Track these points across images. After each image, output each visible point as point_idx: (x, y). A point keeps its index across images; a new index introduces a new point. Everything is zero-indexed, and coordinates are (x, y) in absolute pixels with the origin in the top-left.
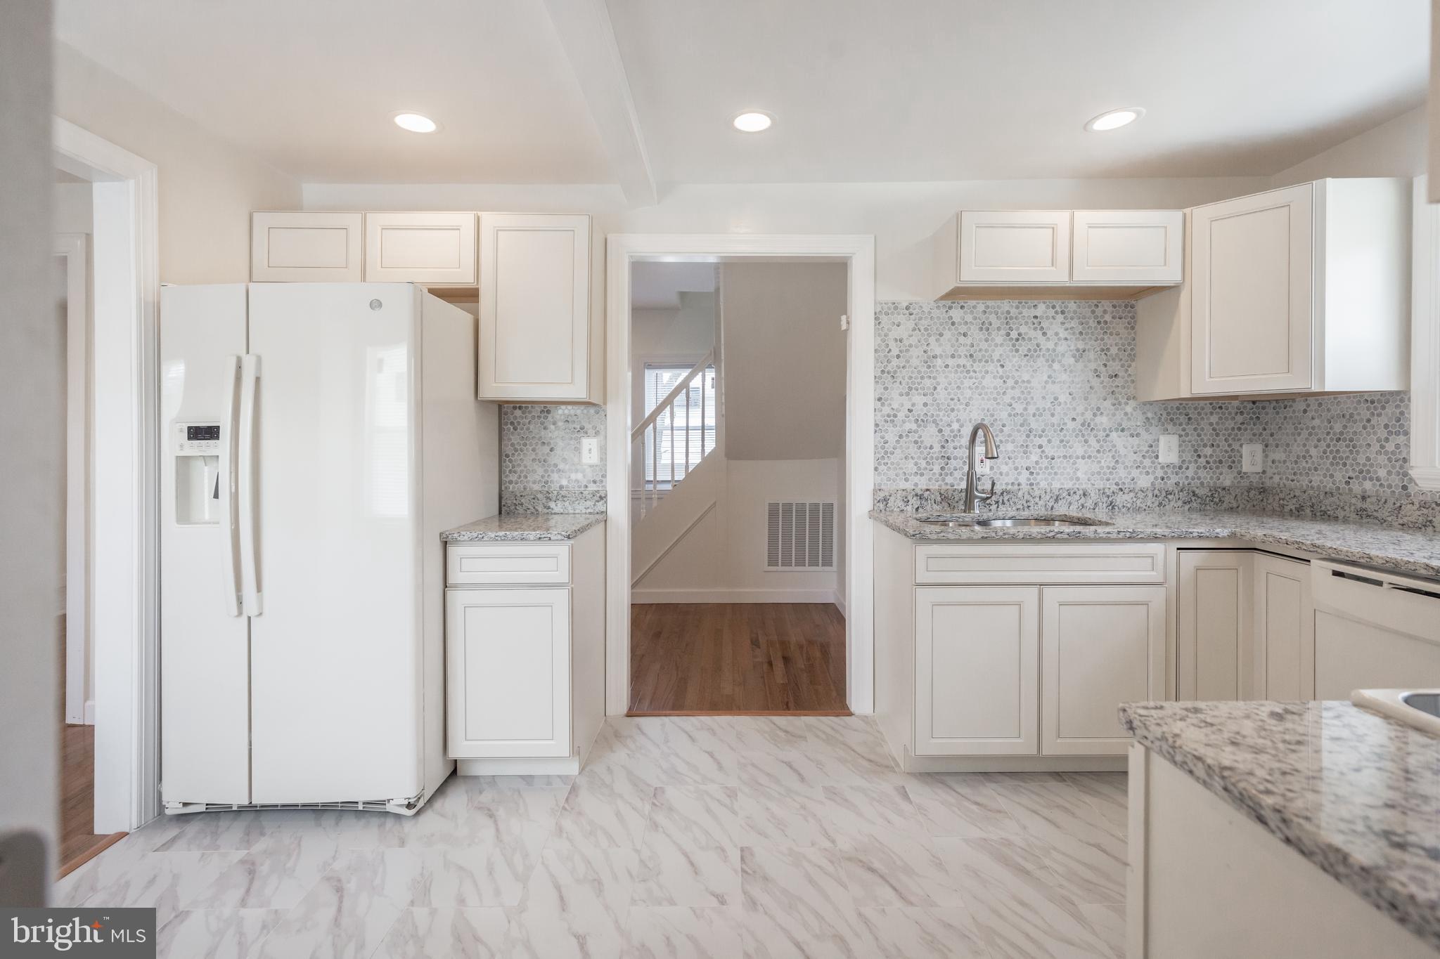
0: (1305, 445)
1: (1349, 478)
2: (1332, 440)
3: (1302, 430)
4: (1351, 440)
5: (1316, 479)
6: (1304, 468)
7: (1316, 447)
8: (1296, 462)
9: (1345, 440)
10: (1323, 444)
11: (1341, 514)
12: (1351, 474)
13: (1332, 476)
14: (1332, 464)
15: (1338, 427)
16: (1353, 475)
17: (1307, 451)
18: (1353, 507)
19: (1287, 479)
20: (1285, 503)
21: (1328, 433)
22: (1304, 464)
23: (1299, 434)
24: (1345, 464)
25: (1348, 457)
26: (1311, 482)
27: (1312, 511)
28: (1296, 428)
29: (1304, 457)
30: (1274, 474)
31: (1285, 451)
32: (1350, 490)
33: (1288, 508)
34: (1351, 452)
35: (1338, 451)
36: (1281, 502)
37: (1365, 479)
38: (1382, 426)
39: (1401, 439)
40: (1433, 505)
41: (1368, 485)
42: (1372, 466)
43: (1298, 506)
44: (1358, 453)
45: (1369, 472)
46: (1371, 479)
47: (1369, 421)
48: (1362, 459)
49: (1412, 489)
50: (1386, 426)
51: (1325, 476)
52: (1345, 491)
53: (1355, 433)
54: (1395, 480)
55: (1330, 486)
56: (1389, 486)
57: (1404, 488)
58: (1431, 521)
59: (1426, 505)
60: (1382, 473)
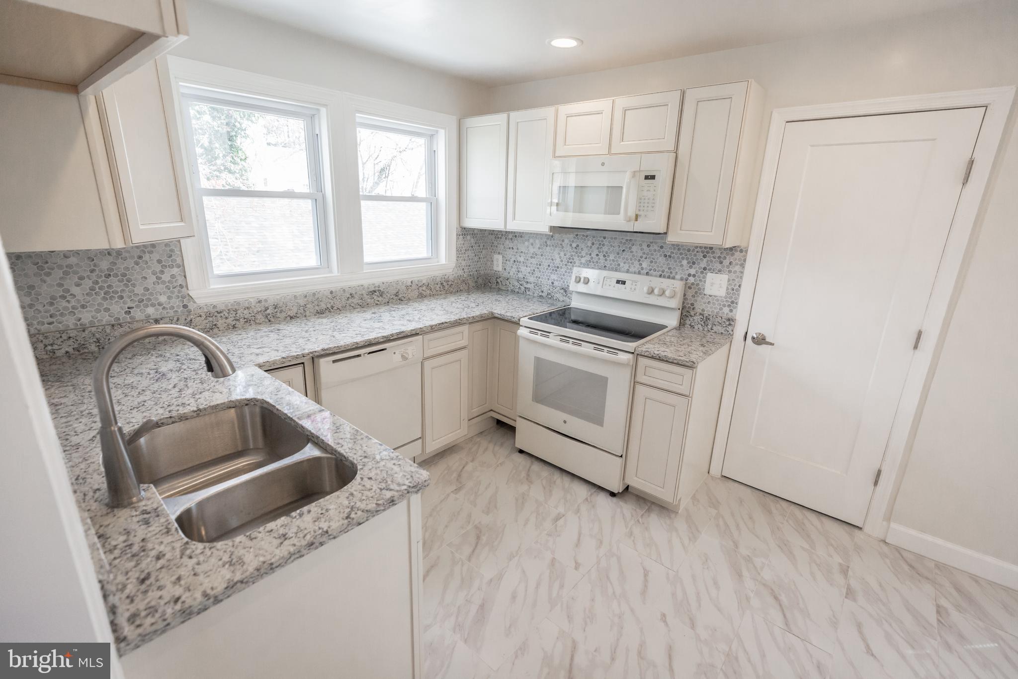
0: (61, 285)
1: (128, 308)
5: (86, 317)
6: (66, 308)
7: (78, 285)
9: (116, 275)
10: (88, 283)
12: (130, 304)
13: (107, 310)
14: (104, 299)
16: (133, 305)
17: (67, 291)
21: (92, 271)
22: (64, 304)
24: (121, 297)
25: (123, 291)
26: (80, 320)
27: (99, 346)
29: (63, 297)
32: (133, 318)
33: (63, 351)
34: (126, 285)
35: (110, 286)
37: (147, 306)
38: (155, 261)
39: (175, 271)
40: (216, 314)
41: (150, 310)
42: (151, 294)
43: (76, 346)
44: (134, 285)
45: (149, 300)
46: (153, 305)
47: (140, 257)
48: (139, 290)
49: (191, 306)
50: (159, 261)
51: (98, 311)
52: (129, 320)
53: (127, 269)
54: (176, 303)
55: (106, 318)
56: (173, 307)
57: (185, 306)
58: (215, 325)
59: (209, 315)
60: (163, 299)
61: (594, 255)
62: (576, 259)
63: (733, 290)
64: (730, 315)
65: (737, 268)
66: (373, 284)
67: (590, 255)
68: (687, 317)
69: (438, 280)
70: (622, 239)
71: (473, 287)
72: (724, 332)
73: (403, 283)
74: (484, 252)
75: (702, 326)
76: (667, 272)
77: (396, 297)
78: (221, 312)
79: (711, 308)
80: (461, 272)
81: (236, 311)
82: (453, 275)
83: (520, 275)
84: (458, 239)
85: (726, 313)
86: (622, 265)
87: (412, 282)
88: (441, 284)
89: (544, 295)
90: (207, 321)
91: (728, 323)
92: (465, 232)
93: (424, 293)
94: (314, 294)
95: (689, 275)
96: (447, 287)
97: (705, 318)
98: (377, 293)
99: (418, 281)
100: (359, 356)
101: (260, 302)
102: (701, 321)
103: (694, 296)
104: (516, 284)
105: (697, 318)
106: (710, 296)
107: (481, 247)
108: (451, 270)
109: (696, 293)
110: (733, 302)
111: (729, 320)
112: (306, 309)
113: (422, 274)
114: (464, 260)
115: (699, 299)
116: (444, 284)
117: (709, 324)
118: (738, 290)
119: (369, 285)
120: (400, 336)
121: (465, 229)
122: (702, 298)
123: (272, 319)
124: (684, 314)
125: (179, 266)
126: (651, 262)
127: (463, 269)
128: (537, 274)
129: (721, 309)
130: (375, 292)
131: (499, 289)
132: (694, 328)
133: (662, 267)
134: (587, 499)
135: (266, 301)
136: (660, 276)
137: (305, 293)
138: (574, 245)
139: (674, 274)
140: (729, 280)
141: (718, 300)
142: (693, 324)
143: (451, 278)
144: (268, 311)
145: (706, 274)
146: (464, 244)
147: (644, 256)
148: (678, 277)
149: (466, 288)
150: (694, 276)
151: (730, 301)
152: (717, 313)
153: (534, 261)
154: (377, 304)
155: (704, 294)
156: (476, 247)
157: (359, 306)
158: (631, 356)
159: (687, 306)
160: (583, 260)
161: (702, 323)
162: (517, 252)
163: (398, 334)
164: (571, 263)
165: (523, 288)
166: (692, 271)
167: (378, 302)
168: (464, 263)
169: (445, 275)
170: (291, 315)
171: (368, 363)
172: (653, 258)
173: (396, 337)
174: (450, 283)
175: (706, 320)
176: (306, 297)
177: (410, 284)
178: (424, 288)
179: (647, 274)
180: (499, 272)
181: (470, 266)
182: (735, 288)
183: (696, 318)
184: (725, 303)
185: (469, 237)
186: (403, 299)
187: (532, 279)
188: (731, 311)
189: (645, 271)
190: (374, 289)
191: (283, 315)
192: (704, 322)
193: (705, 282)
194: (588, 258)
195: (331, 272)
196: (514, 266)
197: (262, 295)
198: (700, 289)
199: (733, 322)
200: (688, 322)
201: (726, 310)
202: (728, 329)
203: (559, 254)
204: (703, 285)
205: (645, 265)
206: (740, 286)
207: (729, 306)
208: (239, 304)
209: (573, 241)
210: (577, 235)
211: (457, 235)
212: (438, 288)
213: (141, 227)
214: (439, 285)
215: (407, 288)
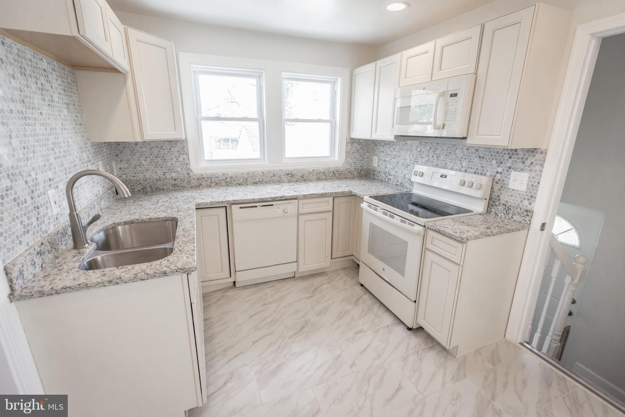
0: (139, 160)
1: (164, 172)
2: (153, 157)
3: (136, 153)
4: (163, 157)
5: (148, 175)
6: (140, 170)
7: (145, 161)
8: (135, 168)
9: (160, 157)
10: (149, 160)
11: (165, 187)
12: (165, 171)
13: (156, 172)
14: (155, 167)
15: (156, 152)
17: (141, 163)
18: (170, 184)
19: (131, 176)
20: (135, 187)
21: (151, 155)
22: (140, 168)
23: (135, 155)
24: (162, 167)
25: (162, 164)
26: (145, 176)
27: (151, 188)
28: (132, 152)
29: (139, 165)
30: (123, 174)
31: (127, 163)
32: (166, 177)
34: (164, 162)
35: (157, 162)
36: (133, 187)
37: (172, 172)
38: (176, 151)
39: (185, 156)
40: (202, 179)
41: (173, 175)
42: (174, 167)
43: (142, 188)
44: (167, 162)
45: (173, 169)
46: (174, 172)
47: (170, 149)
48: (169, 164)
49: (191, 174)
50: (178, 151)
51: (152, 173)
52: (164, 178)
53: (164, 154)
54: (184, 172)
55: (155, 177)
56: (183, 174)
57: (188, 174)
58: (201, 184)
59: (198, 179)
60: (179, 169)
61: (430, 157)
62: (419, 159)
63: (533, 186)
64: (529, 207)
65: (538, 168)
66: (288, 170)
67: (428, 156)
68: (493, 206)
69: (332, 170)
70: (450, 144)
71: (357, 176)
72: (522, 221)
73: (307, 171)
74: (367, 154)
75: (504, 214)
76: (480, 170)
77: (302, 179)
78: (204, 178)
79: (513, 200)
80: (349, 166)
81: (211, 178)
82: (343, 168)
83: (387, 170)
84: (347, 145)
85: (525, 205)
86: (448, 163)
87: (313, 170)
88: (334, 173)
89: (399, 183)
90: (197, 182)
91: (526, 214)
92: (353, 141)
93: (320, 177)
94: (253, 173)
95: (497, 172)
96: (337, 175)
97: (507, 208)
98: (290, 175)
99: (318, 170)
100: (256, 207)
101: (224, 175)
102: (504, 210)
103: (499, 190)
104: (384, 176)
105: (501, 208)
106: (513, 190)
107: (365, 151)
108: (341, 165)
109: (502, 187)
110: (532, 197)
111: (527, 211)
112: (247, 181)
113: (320, 166)
114: (352, 159)
115: (504, 192)
116: (335, 173)
117: (510, 213)
118: (537, 187)
119: (286, 170)
120: (282, 198)
121: (353, 139)
122: (507, 192)
123: (229, 184)
124: (490, 204)
125: (186, 154)
126: (469, 162)
127: (351, 165)
128: (396, 169)
129: (521, 202)
130: (288, 174)
131: (375, 179)
132: (498, 215)
133: (477, 166)
134: (388, 326)
135: (227, 174)
136: (475, 173)
137: (248, 172)
138: (419, 150)
139: (485, 172)
140: (529, 178)
141: (519, 194)
142: (497, 212)
143: (341, 169)
144: (227, 180)
145: (511, 172)
146: (351, 149)
147: (464, 157)
148: (488, 174)
149: (352, 177)
150: (501, 173)
151: (530, 195)
152: (518, 205)
153: (395, 160)
154: (289, 181)
155: (508, 189)
156: (361, 151)
157: (278, 182)
159: (494, 198)
160: (424, 160)
161: (505, 212)
162: (385, 155)
163: (280, 197)
164: (416, 162)
165: (387, 179)
166: (500, 170)
167: (290, 180)
168: (351, 161)
169: (337, 167)
170: (239, 183)
171: (260, 212)
172: (470, 159)
173: (279, 199)
174: (340, 173)
175: (508, 209)
176: (248, 174)
177: (312, 171)
178: (321, 174)
179: (466, 171)
180: (375, 167)
181: (355, 163)
182: (534, 185)
183: (499, 207)
184: (525, 197)
185: (356, 144)
186: (306, 180)
187: (393, 173)
188: (530, 204)
189: (464, 169)
190: (288, 173)
191: (235, 182)
192: (506, 211)
193: (509, 178)
194: (427, 158)
195: (265, 162)
196: (384, 164)
197: (225, 171)
198: (505, 184)
199: (530, 213)
200: (493, 210)
201: (526, 203)
202: (526, 219)
203: (409, 155)
204: (508, 181)
205: (464, 164)
206: (539, 183)
207: (529, 199)
208: (213, 175)
209: (418, 147)
210: (421, 142)
211: (347, 143)
212: (331, 175)
213: (150, 132)
214: (332, 173)
215: (310, 173)
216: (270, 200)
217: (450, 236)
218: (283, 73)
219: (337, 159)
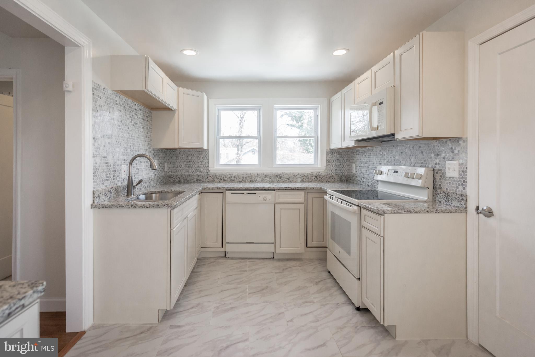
0: (180, 163)
2: (188, 161)
3: (179, 158)
4: (194, 161)
5: (183, 172)
6: (180, 169)
7: (183, 163)
8: (177, 168)
9: (192, 161)
10: (185, 163)
11: (192, 181)
12: (193, 170)
13: (188, 171)
14: (188, 168)
15: (190, 158)
16: (194, 171)
17: (181, 164)
18: (196, 179)
19: (174, 173)
20: (175, 180)
21: (187, 159)
22: (180, 168)
23: (178, 160)
24: (192, 168)
25: (193, 166)
27: (184, 181)
28: (177, 158)
29: (180, 166)
30: (170, 171)
31: (173, 165)
32: (193, 174)
33: (176, 181)
34: (194, 164)
35: (190, 164)
36: (174, 179)
37: (197, 171)
38: (202, 158)
39: (206, 161)
40: (215, 176)
41: (198, 173)
42: (199, 168)
43: (179, 180)
44: (195, 165)
45: (198, 169)
46: (199, 171)
47: (198, 156)
48: (196, 166)
49: (209, 173)
50: (203, 158)
51: (186, 171)
52: (192, 175)
53: (195, 159)
54: (205, 171)
55: (187, 174)
56: (204, 173)
57: (207, 173)
58: (214, 180)
59: (213, 176)
60: (202, 170)
61: (389, 158)
62: (382, 161)
63: (463, 172)
64: (464, 192)
65: (464, 155)
66: (278, 173)
67: (388, 158)
68: (436, 194)
69: (314, 174)
70: (401, 145)
71: (338, 181)
72: (459, 205)
73: (293, 174)
74: (347, 163)
75: (445, 201)
76: (424, 163)
77: (288, 180)
78: (216, 176)
79: (451, 187)
80: (330, 172)
81: (221, 176)
82: (324, 173)
83: (362, 175)
84: (327, 155)
85: (461, 190)
86: (402, 162)
87: (298, 174)
88: (316, 177)
89: (370, 184)
90: (212, 178)
91: (461, 198)
92: (333, 152)
93: (304, 180)
94: (250, 174)
95: (436, 164)
96: (319, 179)
97: (446, 195)
98: (278, 177)
99: (302, 174)
100: (243, 194)
101: (230, 174)
102: (445, 197)
103: (440, 179)
104: (359, 179)
105: (442, 195)
106: (450, 178)
107: (345, 160)
108: (323, 171)
109: (441, 176)
110: (464, 182)
111: (461, 195)
112: (246, 179)
113: (306, 171)
114: (332, 166)
115: (443, 181)
116: (317, 177)
117: (450, 200)
118: (466, 172)
119: (275, 173)
120: (262, 189)
121: (332, 150)
122: (445, 180)
123: (233, 181)
124: (434, 193)
125: (207, 160)
126: (415, 158)
127: (332, 171)
128: (368, 173)
129: (457, 188)
130: (277, 176)
131: (354, 183)
132: (441, 203)
133: (421, 160)
135: (232, 174)
136: (421, 166)
137: (247, 173)
138: (381, 153)
139: (428, 165)
140: (459, 165)
141: (455, 181)
142: (440, 200)
143: (323, 174)
144: (232, 178)
145: (445, 162)
146: (332, 158)
147: (412, 155)
148: (430, 166)
149: (333, 181)
150: (439, 164)
151: (462, 180)
152: (456, 191)
153: (366, 165)
154: (278, 182)
155: (446, 177)
157: (269, 182)
158: (355, 208)
159: (437, 187)
160: (385, 162)
161: (445, 198)
162: (360, 161)
164: (380, 164)
165: (362, 182)
166: (437, 161)
167: (278, 181)
168: (332, 168)
169: (319, 173)
170: (240, 181)
171: (246, 198)
172: (416, 155)
173: (260, 189)
174: (321, 177)
175: (447, 196)
176: (247, 174)
177: (297, 175)
178: (305, 178)
179: (414, 166)
180: (354, 173)
181: (336, 169)
182: (464, 170)
183: (441, 195)
184: (459, 182)
185: (335, 154)
186: (292, 181)
187: (366, 176)
188: (464, 188)
189: (413, 165)
190: (277, 175)
191: (237, 180)
192: (446, 198)
193: (445, 168)
194: (387, 160)
195: (260, 166)
196: (360, 169)
197: (231, 172)
198: (443, 173)
199: (464, 197)
200: (437, 199)
201: (461, 188)
202: (462, 203)
203: (376, 159)
204: (445, 170)
205: (412, 160)
206: (467, 168)
207: (462, 184)
208: (223, 174)
209: (381, 151)
210: (382, 147)
211: (327, 153)
212: (313, 178)
213: (183, 143)
214: (314, 177)
215: (295, 176)
216: (253, 189)
217: (371, 210)
218: (275, 105)
219: (319, 166)
